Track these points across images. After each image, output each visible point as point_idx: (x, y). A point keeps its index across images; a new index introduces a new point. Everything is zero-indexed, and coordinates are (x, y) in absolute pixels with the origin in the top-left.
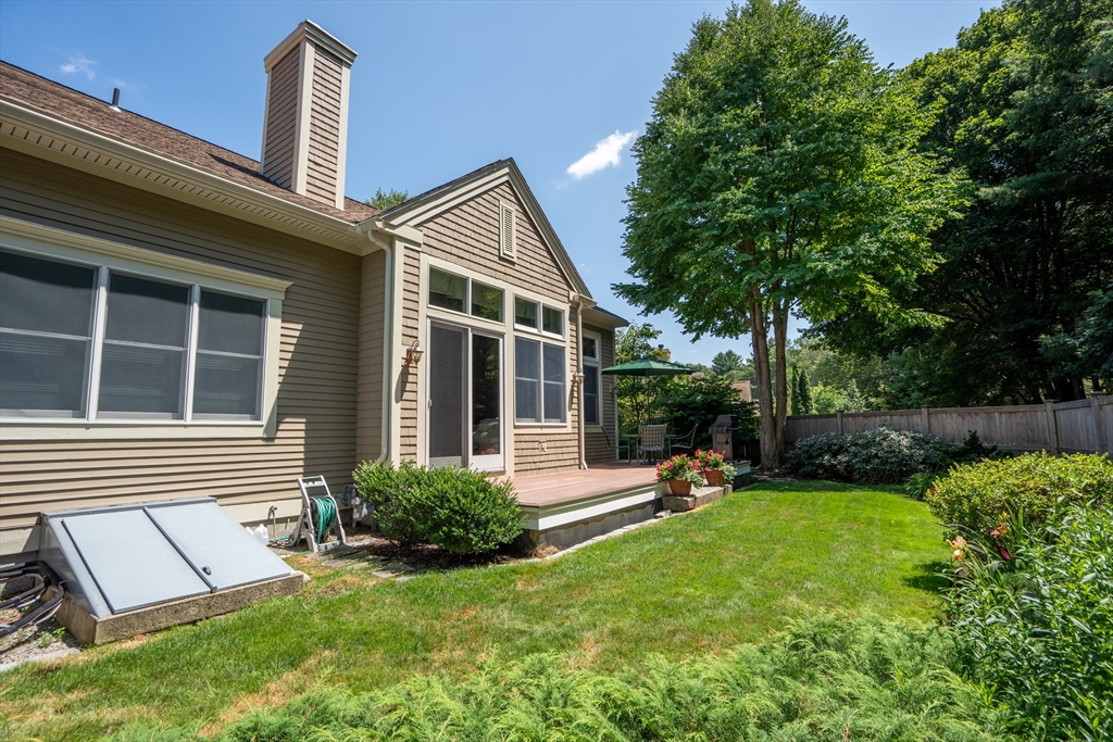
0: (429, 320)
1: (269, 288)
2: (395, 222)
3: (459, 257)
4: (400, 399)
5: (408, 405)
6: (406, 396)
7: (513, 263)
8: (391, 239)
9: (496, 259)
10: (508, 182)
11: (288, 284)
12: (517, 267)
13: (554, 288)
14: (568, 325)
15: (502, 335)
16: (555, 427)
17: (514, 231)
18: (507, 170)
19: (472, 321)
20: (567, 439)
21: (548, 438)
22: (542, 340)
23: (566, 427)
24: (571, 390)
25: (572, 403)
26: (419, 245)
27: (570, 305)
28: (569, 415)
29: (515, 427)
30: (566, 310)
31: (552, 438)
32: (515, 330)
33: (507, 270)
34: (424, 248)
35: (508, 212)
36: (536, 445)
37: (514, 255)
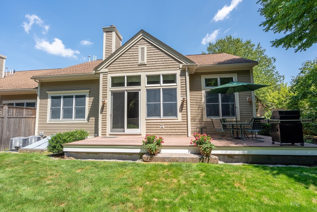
0: (110, 92)
1: (86, 92)
2: (99, 69)
3: (121, 71)
4: (101, 113)
5: (104, 115)
6: (103, 112)
7: (146, 65)
8: (99, 74)
9: (137, 66)
10: (143, 38)
11: (89, 90)
12: (147, 65)
13: (169, 66)
14: (178, 78)
15: (140, 90)
16: (170, 119)
17: (146, 54)
18: (141, 34)
19: (126, 88)
20: (179, 124)
21: (166, 123)
22: (161, 88)
23: (178, 119)
24: (181, 104)
25: (182, 110)
26: (107, 72)
27: (181, 70)
28: (179, 114)
29: (146, 120)
30: (178, 72)
31: (168, 124)
32: (146, 87)
33: (142, 68)
34: (109, 73)
35: (143, 49)
36: (158, 126)
37: (145, 62)
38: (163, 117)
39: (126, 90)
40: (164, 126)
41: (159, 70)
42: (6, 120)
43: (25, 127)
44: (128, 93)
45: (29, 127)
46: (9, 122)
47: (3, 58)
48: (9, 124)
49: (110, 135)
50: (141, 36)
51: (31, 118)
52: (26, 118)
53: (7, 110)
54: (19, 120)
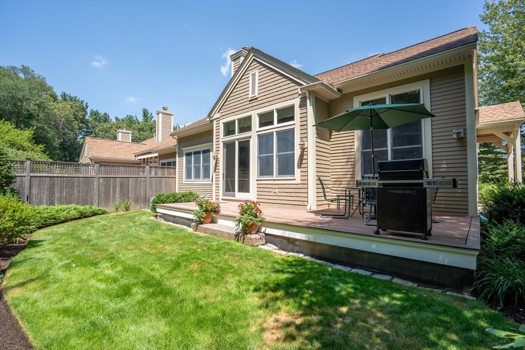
0: (223, 142)
1: (210, 145)
2: (212, 116)
3: (232, 113)
4: (215, 171)
5: (217, 174)
6: (217, 171)
7: (257, 98)
9: (248, 103)
10: (254, 59)
13: (285, 95)
14: (297, 112)
15: (250, 137)
16: (285, 180)
17: (257, 81)
18: (252, 54)
19: (237, 136)
20: (296, 187)
21: (279, 186)
22: (274, 130)
23: (295, 179)
24: (300, 155)
25: (301, 164)
26: (219, 118)
27: (300, 97)
28: (297, 171)
29: (257, 180)
30: (297, 102)
31: (282, 186)
32: (257, 132)
33: (253, 104)
34: (221, 118)
35: (254, 75)
36: (271, 190)
37: (256, 94)
38: (276, 177)
39: (237, 139)
40: (277, 191)
41: (272, 103)
42: (148, 179)
43: (166, 187)
44: (239, 142)
45: (170, 188)
46: (151, 182)
47: (171, 115)
48: (151, 184)
49: (222, 199)
50: (252, 57)
51: (171, 177)
52: (166, 178)
53: (148, 170)
54: (160, 180)
